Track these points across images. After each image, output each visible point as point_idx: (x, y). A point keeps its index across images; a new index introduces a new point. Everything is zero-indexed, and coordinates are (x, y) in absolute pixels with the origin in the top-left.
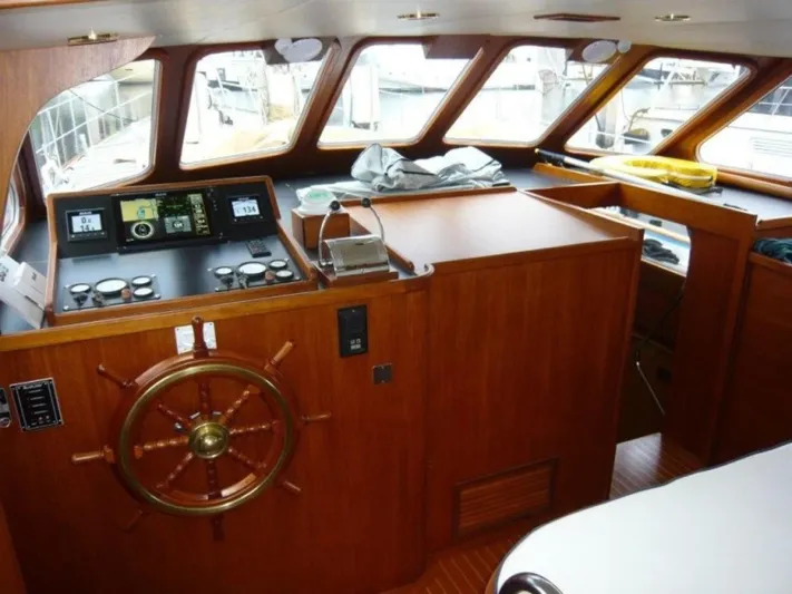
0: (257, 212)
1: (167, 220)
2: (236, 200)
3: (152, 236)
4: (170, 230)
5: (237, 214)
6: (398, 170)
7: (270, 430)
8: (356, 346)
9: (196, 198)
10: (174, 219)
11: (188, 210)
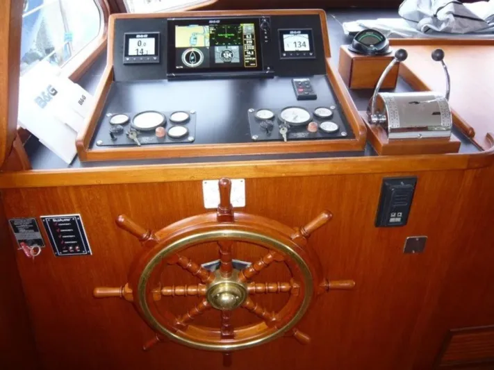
0: (307, 48)
1: (217, 49)
2: (288, 33)
3: (201, 65)
4: (218, 60)
5: (286, 49)
6: (449, 13)
7: (289, 292)
8: (395, 219)
9: (248, 28)
10: (223, 48)
11: (238, 39)
